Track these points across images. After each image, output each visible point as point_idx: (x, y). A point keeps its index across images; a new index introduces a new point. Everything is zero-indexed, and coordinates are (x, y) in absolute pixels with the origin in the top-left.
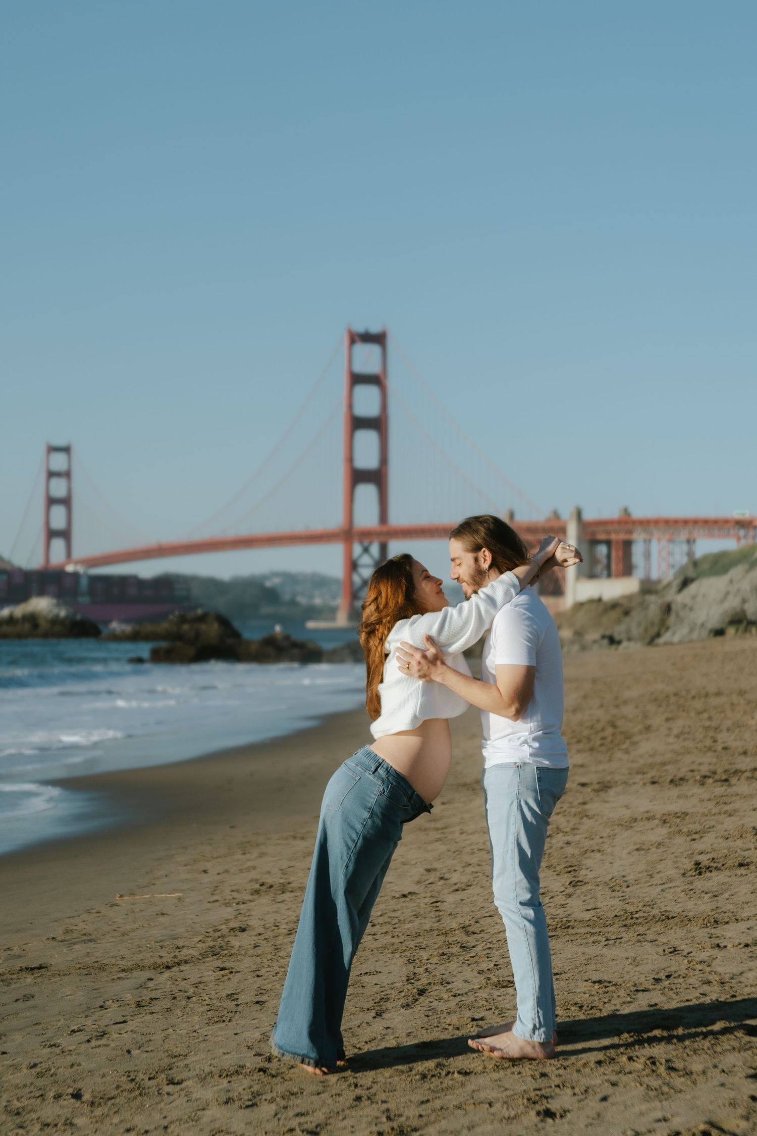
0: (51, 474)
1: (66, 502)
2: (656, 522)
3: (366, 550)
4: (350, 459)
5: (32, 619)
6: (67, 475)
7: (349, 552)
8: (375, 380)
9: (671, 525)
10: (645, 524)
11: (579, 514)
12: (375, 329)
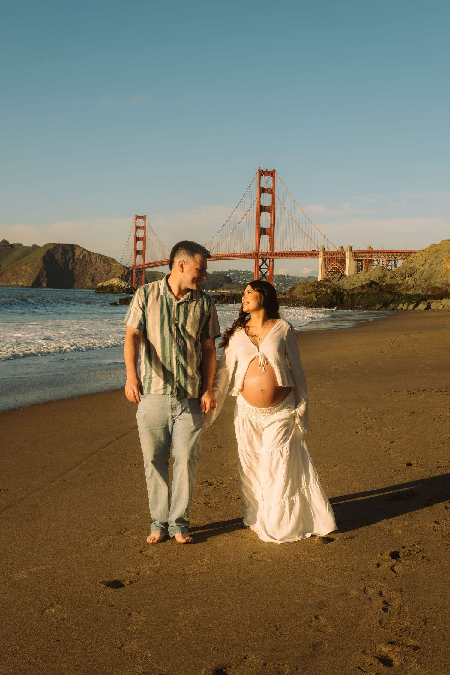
0: (137, 228)
1: (143, 239)
2: (382, 252)
3: (264, 262)
4: (259, 224)
5: (111, 287)
6: (144, 228)
7: (257, 263)
8: (270, 191)
9: (388, 253)
10: (377, 253)
11: (351, 248)
12: (270, 169)
